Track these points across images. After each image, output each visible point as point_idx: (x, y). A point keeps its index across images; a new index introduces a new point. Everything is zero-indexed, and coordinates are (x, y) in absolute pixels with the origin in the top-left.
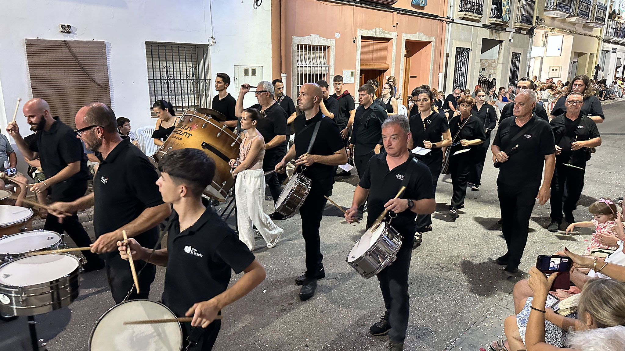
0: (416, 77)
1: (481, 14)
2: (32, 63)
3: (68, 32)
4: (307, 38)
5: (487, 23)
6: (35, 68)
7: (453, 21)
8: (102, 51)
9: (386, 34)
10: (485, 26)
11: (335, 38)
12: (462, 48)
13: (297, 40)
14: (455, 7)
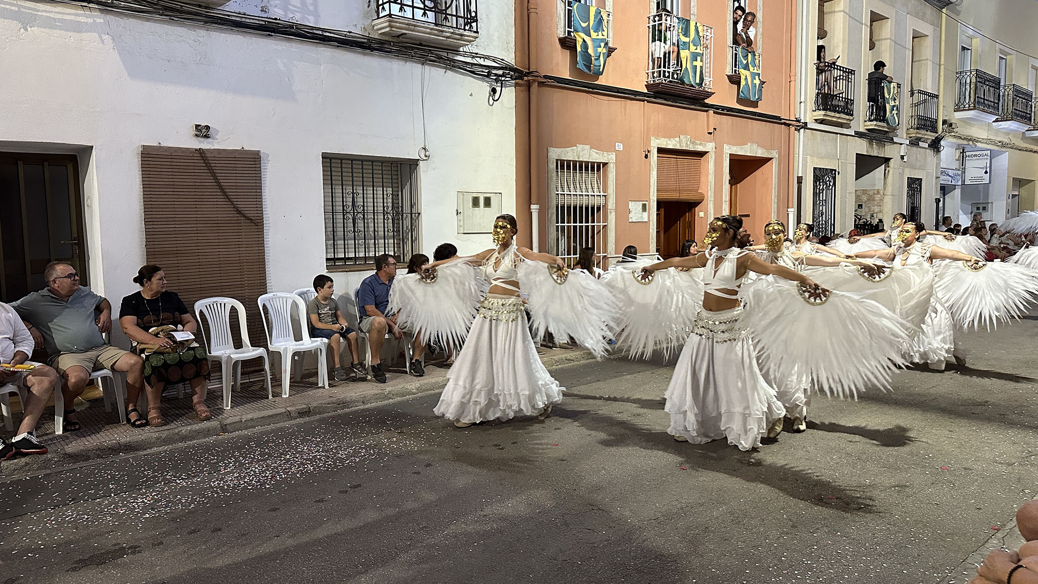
0: (748, 215)
1: (852, 115)
2: (148, 183)
3: (205, 136)
4: (572, 150)
5: (862, 130)
6: (152, 189)
7: (805, 126)
8: (254, 166)
9: (696, 144)
10: (859, 135)
11: (616, 151)
12: (823, 169)
13: (556, 153)
14: (808, 104)
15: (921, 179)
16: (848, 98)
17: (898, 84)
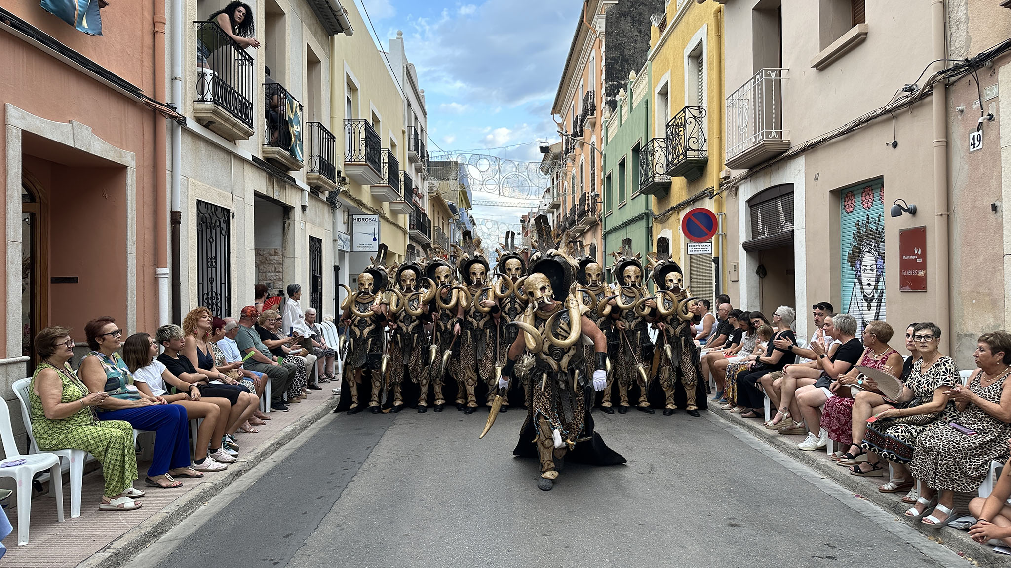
0: (74, 280)
1: (252, 128)
5: (260, 157)
7: (182, 121)
10: (256, 163)
12: (211, 204)
14: (188, 85)
15: (321, 240)
16: (245, 99)
17: (300, 105)
